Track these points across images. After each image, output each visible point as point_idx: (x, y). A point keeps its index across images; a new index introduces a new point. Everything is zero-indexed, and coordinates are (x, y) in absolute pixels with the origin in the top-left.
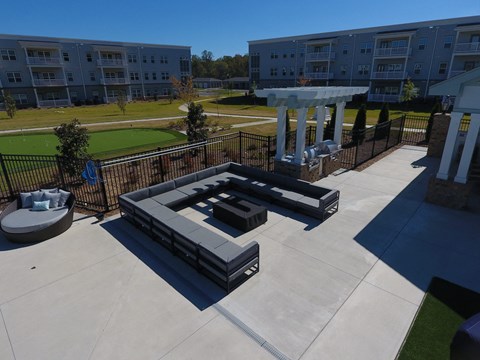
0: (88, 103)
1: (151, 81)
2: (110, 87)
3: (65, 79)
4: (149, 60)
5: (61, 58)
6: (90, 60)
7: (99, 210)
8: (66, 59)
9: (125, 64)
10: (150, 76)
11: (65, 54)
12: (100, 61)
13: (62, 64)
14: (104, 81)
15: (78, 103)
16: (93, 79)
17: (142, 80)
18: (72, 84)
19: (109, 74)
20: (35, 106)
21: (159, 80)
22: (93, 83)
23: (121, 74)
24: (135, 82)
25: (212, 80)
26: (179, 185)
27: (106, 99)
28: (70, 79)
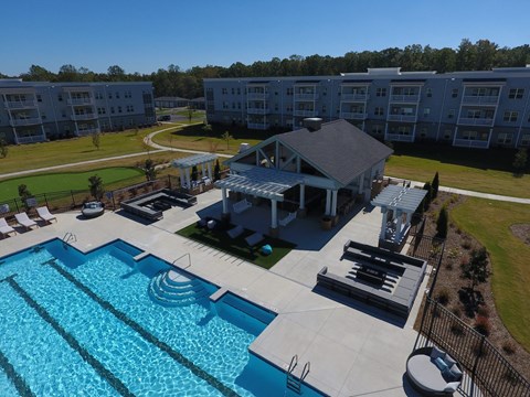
0: (61, 137)
1: (117, 113)
2: (80, 122)
3: (40, 118)
4: (114, 96)
5: (36, 101)
6: (60, 100)
7: (112, 208)
8: (40, 100)
9: (93, 102)
10: (116, 111)
11: (39, 97)
12: (70, 101)
13: (36, 105)
14: (74, 117)
15: (52, 138)
16: (64, 116)
17: (109, 114)
18: (46, 121)
19: (79, 111)
20: (15, 144)
21: (125, 113)
22: (64, 119)
23: (89, 110)
24: (103, 115)
25: (178, 99)
26: (142, 198)
27: (77, 132)
28: (44, 117)
